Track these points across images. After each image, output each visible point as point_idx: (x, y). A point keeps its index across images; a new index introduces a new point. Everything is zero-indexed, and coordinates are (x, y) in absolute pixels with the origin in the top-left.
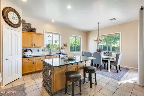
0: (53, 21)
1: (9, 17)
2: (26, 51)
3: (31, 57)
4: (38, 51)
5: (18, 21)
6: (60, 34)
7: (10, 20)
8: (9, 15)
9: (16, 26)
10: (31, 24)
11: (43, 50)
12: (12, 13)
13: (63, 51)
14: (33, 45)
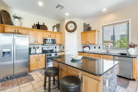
2: (84, 47)
4: (95, 48)
5: (74, 27)
7: (69, 29)
10: (89, 24)
11: (99, 48)
12: (70, 24)
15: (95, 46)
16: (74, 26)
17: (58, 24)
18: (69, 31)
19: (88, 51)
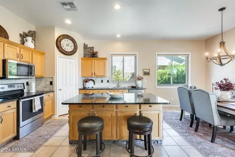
0: (118, 36)
1: (62, 45)
2: (86, 81)
3: (92, 89)
4: (102, 81)
5: (73, 47)
6: (136, 55)
7: (64, 48)
8: (62, 43)
9: (70, 53)
10: (93, 48)
11: (108, 81)
12: (66, 40)
13: (139, 83)
14: (94, 74)
15: (103, 79)
16: (73, 45)
17: (32, 31)
18: (63, 53)
19: (93, 87)
